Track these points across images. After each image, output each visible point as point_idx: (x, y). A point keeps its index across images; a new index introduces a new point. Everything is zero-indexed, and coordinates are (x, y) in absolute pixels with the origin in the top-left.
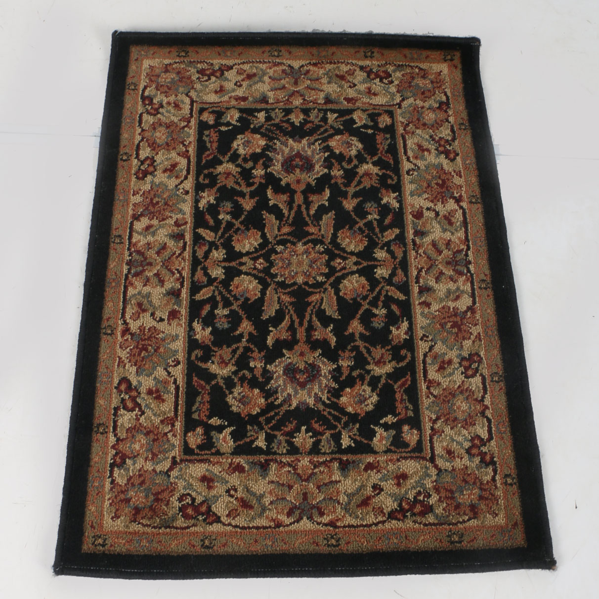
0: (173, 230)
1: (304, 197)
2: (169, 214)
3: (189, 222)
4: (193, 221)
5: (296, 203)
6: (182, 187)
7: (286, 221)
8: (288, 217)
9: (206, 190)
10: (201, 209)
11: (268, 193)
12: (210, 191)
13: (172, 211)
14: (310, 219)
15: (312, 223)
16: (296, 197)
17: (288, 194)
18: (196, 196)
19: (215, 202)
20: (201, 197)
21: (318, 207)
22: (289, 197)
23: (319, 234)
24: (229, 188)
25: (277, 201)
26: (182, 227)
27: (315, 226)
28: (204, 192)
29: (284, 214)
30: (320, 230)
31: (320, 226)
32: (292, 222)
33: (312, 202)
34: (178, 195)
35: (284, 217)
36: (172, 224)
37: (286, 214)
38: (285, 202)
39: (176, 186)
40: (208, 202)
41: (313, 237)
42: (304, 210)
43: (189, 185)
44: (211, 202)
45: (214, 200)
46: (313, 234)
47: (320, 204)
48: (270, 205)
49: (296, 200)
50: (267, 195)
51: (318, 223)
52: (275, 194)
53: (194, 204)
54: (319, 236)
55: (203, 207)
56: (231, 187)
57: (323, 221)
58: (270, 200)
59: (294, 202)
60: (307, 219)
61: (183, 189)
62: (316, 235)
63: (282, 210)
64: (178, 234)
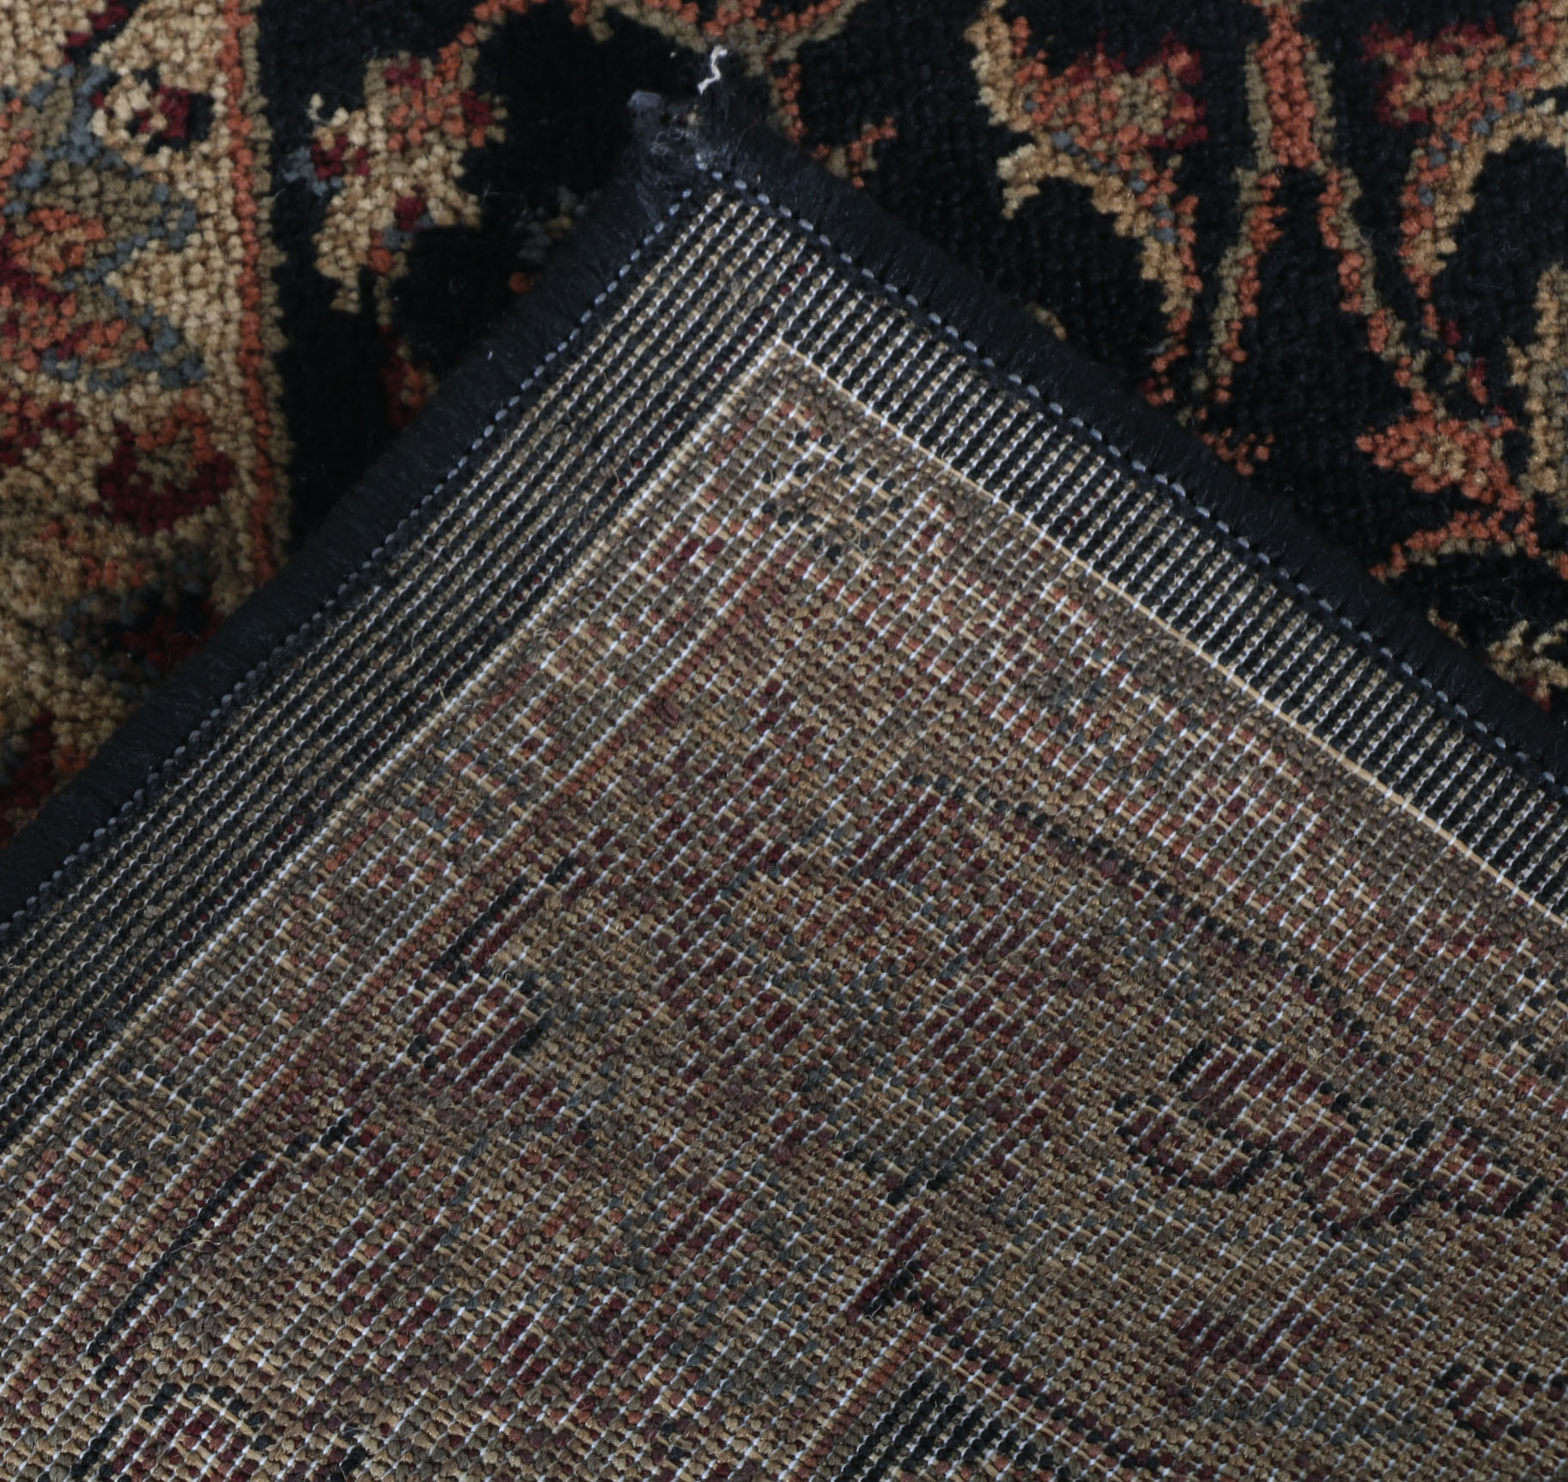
0: (92, 563)
1: (1337, 83)
2: (44, 386)
3: (245, 459)
4: (280, 448)
5: (1267, 161)
6: (139, 57)
7: (1179, 373)
8: (1200, 327)
9: (374, 74)
10: (349, 302)
11: (983, 64)
12: (411, 77)
13: (65, 348)
14: (1412, 337)
15: (1433, 373)
16: (1256, 89)
17: (1182, 60)
18: (280, 151)
19: (471, 210)
20: (332, 164)
21: (1480, 185)
22: (1189, 88)
23: (1511, 501)
24: (600, 32)
25: (1078, 155)
26: (188, 530)
27: (1461, 406)
28: (355, 101)
29: (1156, 290)
30: (1517, 451)
31: (1512, 401)
32: (1240, 375)
33: (1421, 125)
34: (102, 159)
35: (1155, 325)
36: (75, 505)
37: (1177, 303)
38: (1158, 151)
39: (77, 51)
40: (410, 211)
41: (1453, 539)
42: (1352, 236)
43: (197, 28)
44: (438, 214)
45: (463, 185)
46: (1452, 500)
47: (1499, 145)
48: (1014, 200)
49: (1263, 129)
50: (972, 83)
51: (1496, 369)
52: (1055, 67)
53: (273, 256)
54: (1513, 517)
55: (367, 276)
56: (612, 15)
57: (1544, 353)
58: (1009, 141)
59: (1242, 147)
60: (1385, 338)
61: (150, 75)
62: (1483, 508)
63: (1133, 246)
64: (152, 599)
